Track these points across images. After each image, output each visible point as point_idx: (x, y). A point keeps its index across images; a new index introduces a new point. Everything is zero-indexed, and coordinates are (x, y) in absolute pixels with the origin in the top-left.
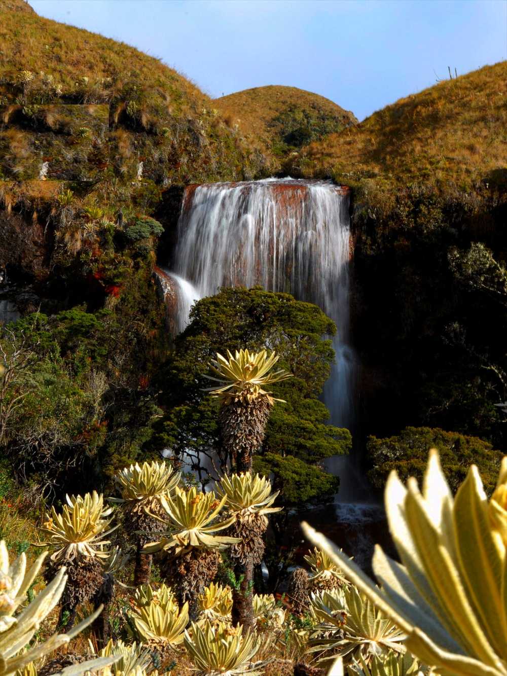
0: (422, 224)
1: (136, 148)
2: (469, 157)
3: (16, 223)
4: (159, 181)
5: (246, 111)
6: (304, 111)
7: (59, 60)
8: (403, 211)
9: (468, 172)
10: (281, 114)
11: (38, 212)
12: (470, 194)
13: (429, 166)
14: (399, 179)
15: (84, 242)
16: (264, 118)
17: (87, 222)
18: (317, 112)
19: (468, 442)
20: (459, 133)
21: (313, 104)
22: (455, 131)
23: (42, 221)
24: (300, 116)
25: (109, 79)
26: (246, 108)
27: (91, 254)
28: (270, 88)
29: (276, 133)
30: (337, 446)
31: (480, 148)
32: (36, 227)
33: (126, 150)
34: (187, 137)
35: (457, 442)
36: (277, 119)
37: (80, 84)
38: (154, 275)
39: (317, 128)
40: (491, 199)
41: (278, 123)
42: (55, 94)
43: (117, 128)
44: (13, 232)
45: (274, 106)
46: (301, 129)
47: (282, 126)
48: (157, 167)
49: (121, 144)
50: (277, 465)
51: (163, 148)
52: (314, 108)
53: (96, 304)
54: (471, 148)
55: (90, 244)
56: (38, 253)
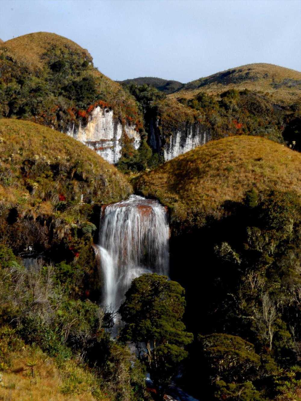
0: (198, 225)
1: (80, 188)
2: (215, 194)
3: (37, 225)
4: (89, 202)
5: (28, 49)
6: (60, 49)
7: (47, 147)
8: (190, 219)
9: (215, 201)
10: (48, 51)
11: (47, 221)
12: (216, 212)
13: (199, 198)
14: (187, 204)
15: (65, 234)
16: (38, 53)
17: (66, 225)
18: (68, 50)
19: (235, 338)
20: (210, 181)
21: (66, 45)
22: (208, 180)
23: (48, 225)
24: (58, 53)
25: (68, 157)
26: (27, 47)
27: (68, 239)
28: (40, 33)
29: (45, 63)
30: (189, 340)
31: (219, 190)
32: (45, 227)
33: (76, 189)
34: (100, 182)
35: (231, 339)
36: (45, 54)
37: (57, 160)
38: (92, 247)
39: (69, 61)
40: (224, 214)
41: (46, 57)
42: (47, 165)
43: (72, 179)
44: (36, 229)
45: (43, 45)
46: (59, 61)
47: (48, 59)
48: (88, 196)
49: (75, 187)
50: (170, 348)
51: (91, 188)
52: (66, 47)
53: (70, 260)
54: (215, 190)
55: (68, 235)
56: (46, 238)
